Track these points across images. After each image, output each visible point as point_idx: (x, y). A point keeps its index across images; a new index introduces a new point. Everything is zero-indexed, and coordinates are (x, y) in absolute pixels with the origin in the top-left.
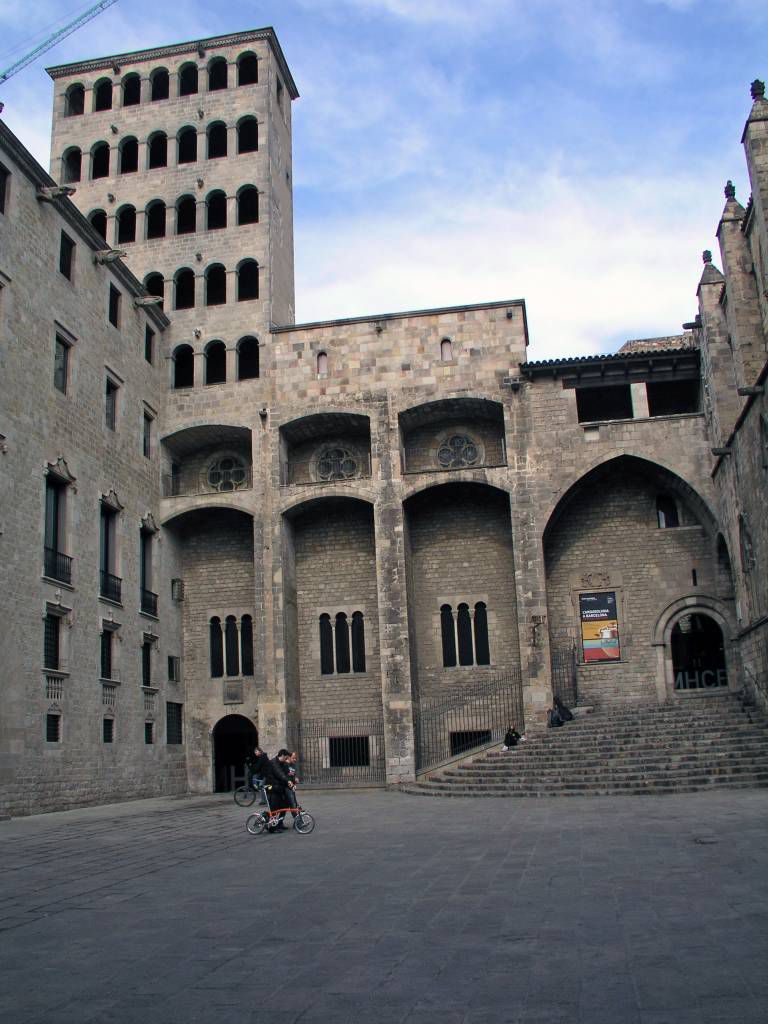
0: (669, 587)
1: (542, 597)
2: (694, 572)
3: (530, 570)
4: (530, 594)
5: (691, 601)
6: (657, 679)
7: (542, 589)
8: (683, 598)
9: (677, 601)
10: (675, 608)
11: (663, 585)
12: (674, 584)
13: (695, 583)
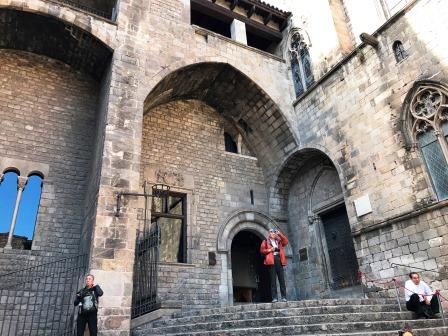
0: (233, 200)
1: (135, 161)
2: (251, 192)
3: (126, 129)
4: (121, 154)
5: (250, 217)
6: (220, 287)
7: (137, 152)
8: (244, 213)
9: (239, 214)
10: (237, 220)
11: (228, 197)
12: (237, 199)
13: (252, 203)
